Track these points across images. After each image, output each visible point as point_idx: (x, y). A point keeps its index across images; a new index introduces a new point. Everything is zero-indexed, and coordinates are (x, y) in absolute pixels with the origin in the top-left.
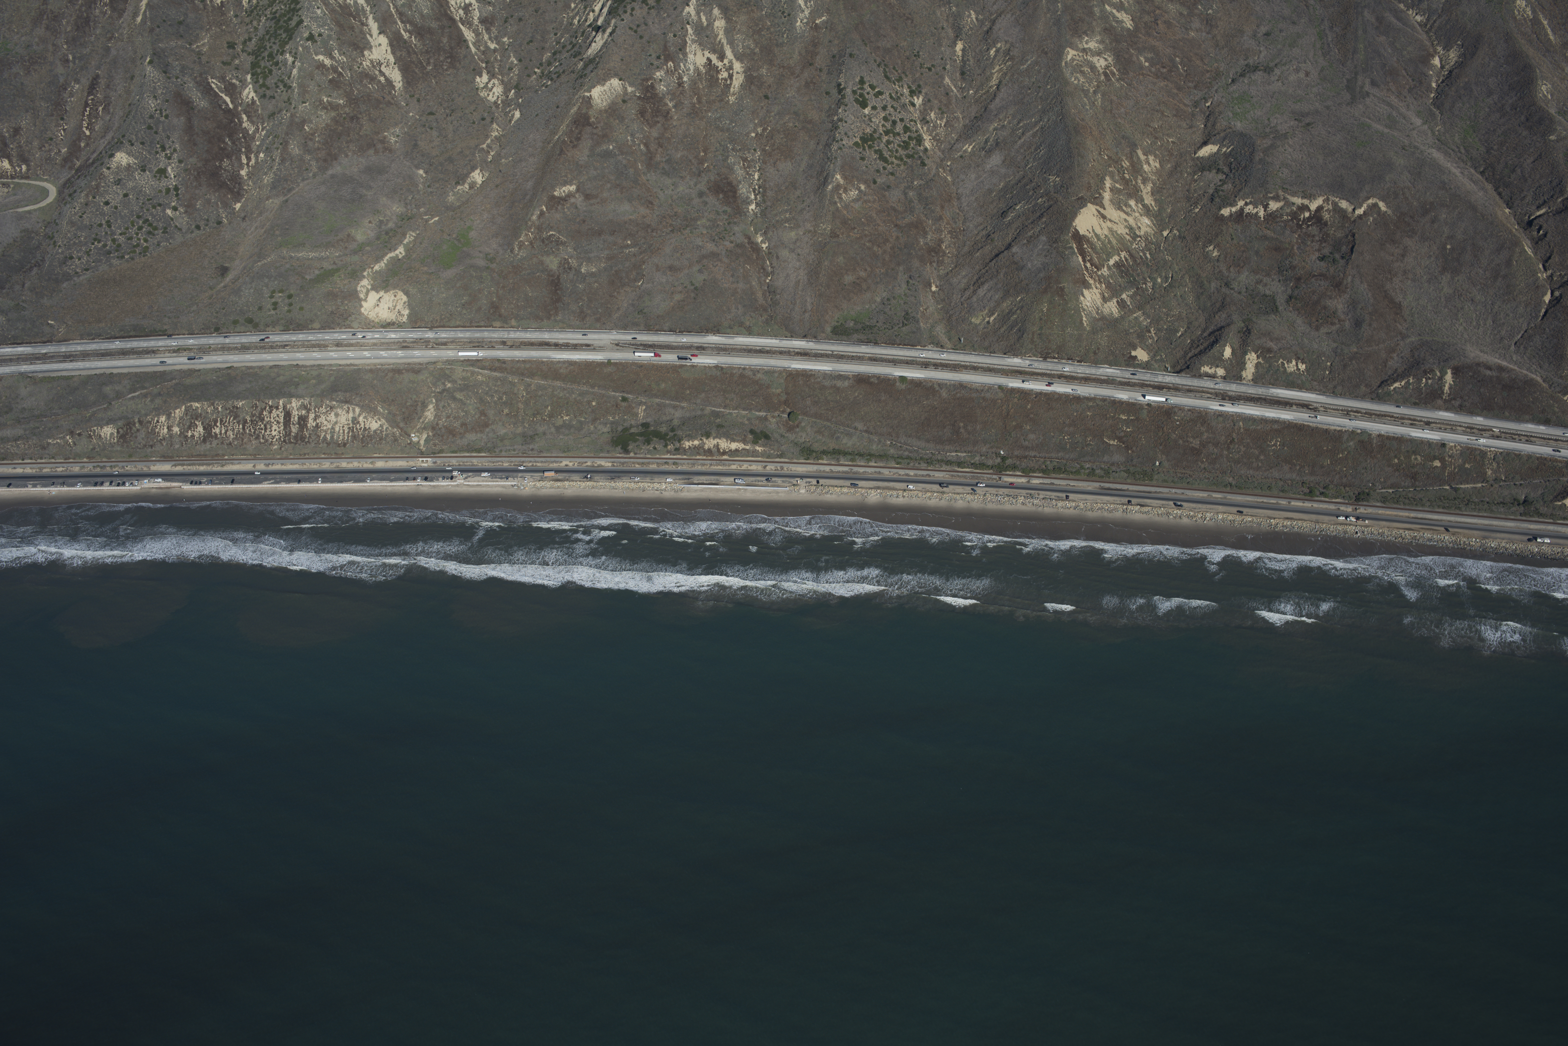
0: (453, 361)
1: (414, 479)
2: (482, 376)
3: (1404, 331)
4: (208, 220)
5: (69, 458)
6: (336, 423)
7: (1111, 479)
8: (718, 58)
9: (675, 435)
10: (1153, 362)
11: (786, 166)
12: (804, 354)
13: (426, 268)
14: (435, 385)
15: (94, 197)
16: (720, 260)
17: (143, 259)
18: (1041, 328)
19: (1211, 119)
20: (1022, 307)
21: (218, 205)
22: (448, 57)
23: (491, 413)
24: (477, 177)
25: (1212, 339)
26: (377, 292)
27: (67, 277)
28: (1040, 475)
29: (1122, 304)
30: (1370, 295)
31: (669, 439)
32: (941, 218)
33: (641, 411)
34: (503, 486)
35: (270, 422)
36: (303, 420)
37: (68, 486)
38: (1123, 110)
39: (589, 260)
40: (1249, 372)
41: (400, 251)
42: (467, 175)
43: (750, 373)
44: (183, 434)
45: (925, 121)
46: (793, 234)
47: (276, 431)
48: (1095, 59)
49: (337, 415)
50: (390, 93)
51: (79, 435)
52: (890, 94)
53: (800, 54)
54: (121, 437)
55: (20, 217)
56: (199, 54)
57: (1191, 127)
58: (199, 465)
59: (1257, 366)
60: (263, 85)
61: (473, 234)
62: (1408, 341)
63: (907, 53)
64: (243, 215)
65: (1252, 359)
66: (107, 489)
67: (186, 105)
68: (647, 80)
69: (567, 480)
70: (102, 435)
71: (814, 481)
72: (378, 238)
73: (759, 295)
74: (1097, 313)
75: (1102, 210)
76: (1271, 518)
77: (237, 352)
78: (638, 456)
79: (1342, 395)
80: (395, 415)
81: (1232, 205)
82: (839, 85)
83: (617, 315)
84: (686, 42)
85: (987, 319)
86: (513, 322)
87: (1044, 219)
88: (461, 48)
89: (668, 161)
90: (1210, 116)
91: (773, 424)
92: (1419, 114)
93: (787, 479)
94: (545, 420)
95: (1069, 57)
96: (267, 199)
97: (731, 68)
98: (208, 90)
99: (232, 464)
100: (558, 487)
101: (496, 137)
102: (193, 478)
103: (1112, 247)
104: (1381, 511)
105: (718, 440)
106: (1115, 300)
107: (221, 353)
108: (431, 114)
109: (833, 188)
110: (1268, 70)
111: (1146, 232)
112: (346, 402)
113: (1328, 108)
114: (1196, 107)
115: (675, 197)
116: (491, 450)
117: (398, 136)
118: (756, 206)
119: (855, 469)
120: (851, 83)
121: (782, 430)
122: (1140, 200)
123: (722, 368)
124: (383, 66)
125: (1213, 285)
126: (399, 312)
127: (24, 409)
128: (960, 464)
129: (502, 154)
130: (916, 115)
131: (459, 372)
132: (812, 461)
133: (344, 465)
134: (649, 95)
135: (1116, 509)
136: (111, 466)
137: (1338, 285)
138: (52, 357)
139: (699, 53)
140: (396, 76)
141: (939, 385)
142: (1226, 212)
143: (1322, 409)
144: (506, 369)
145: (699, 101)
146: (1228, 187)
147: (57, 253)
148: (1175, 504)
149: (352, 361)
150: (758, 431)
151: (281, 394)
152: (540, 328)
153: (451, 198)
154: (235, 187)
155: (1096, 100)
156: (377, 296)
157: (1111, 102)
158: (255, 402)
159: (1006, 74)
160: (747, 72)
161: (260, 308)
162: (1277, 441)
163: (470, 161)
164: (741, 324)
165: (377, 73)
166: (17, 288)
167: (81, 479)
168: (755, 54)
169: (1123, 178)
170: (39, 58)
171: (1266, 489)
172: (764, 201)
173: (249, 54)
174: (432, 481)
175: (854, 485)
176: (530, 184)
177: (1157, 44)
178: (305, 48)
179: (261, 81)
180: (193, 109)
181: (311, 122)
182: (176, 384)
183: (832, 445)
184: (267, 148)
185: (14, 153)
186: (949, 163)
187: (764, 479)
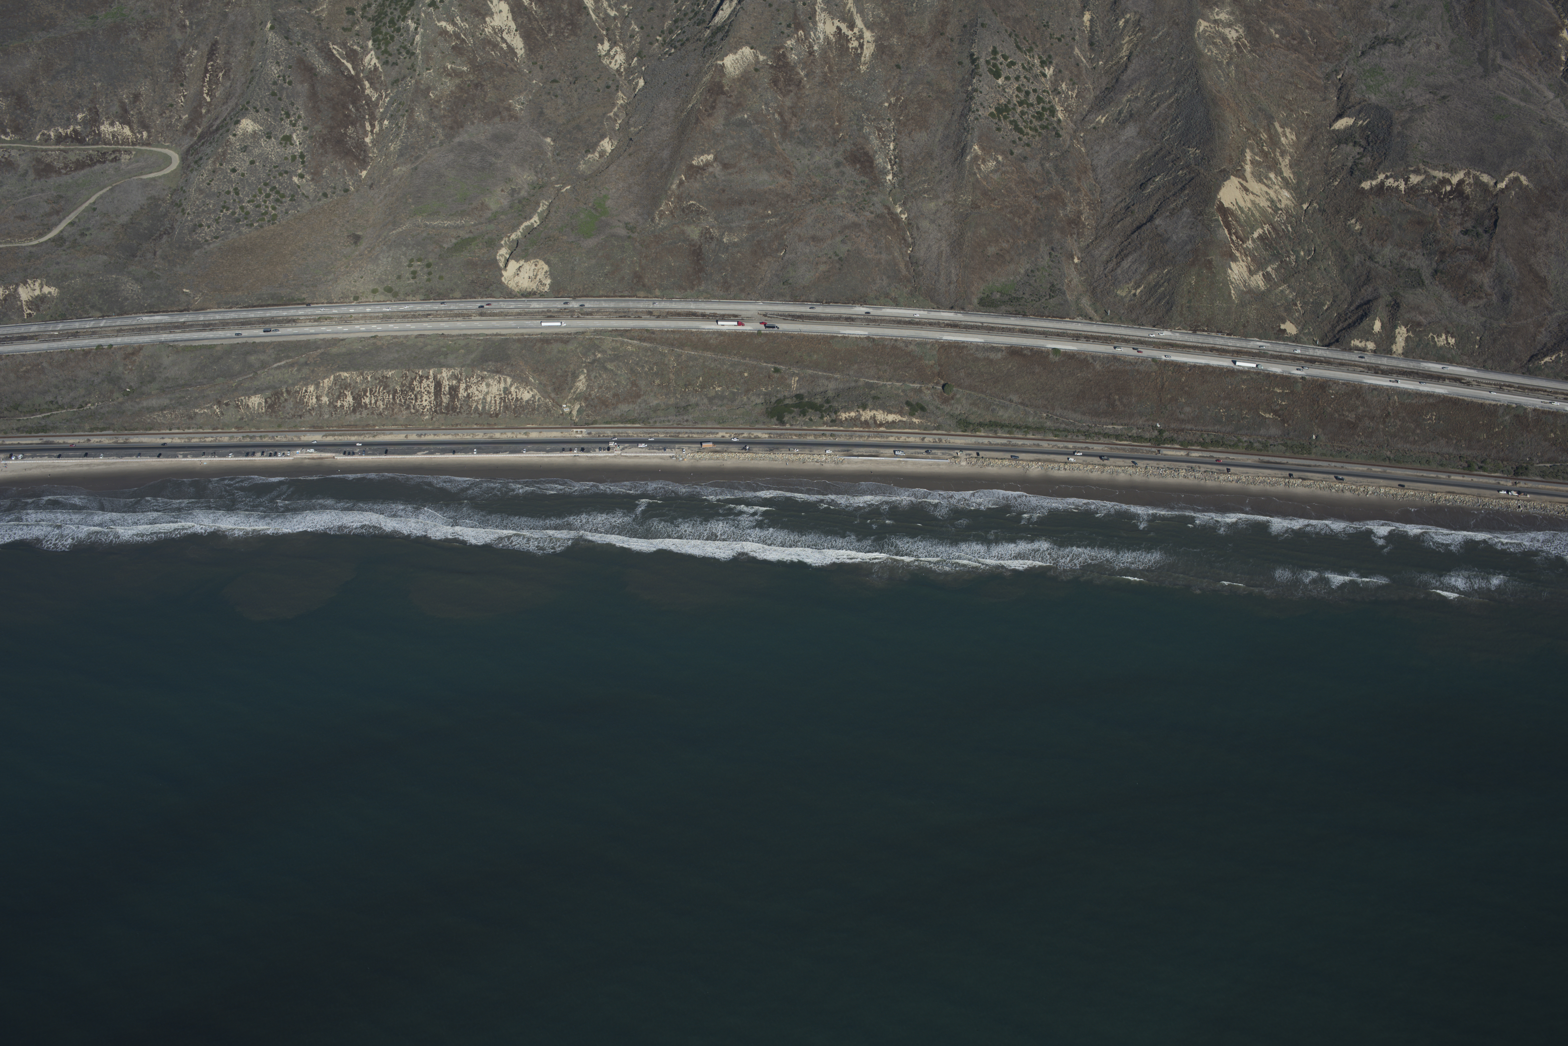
0: (601, 331)
1: (571, 450)
2: (632, 345)
3: (1551, 306)
4: (335, 188)
5: (217, 428)
6: (487, 393)
7: (1270, 453)
8: (847, 27)
9: (831, 406)
10: (1301, 336)
11: (922, 137)
12: (954, 326)
13: (565, 238)
14: (585, 355)
15: (221, 165)
16: (862, 231)
17: (272, 227)
18: (1190, 301)
19: (1345, 92)
20: (1170, 280)
21: (344, 173)
22: (568, 24)
23: (642, 383)
24: (607, 145)
25: (1361, 312)
26: (517, 261)
27: (197, 245)
28: (1198, 448)
29: (1267, 277)
30: (1516, 269)
31: (825, 411)
32: (1079, 190)
33: (794, 382)
34: (661, 458)
35: (420, 392)
36: (454, 390)
37: (220, 456)
38: (1257, 82)
39: (731, 230)
40: (1399, 345)
41: (535, 220)
42: (597, 144)
43: (902, 345)
44: (331, 404)
45: (1056, 91)
46: (932, 205)
47: (427, 401)
48: (1227, 31)
49: (488, 385)
50: (512, 60)
51: (227, 404)
52: (1023, 64)
53: (930, 23)
54: (269, 407)
55: (146, 184)
56: (319, 19)
57: (1324, 100)
58: (350, 435)
59: (1407, 339)
60: (386, 52)
61: (609, 203)
62: (1555, 315)
63: (1037, 24)
64: (370, 183)
65: (1402, 332)
66: (259, 459)
67: (309, 71)
68: (779, 48)
69: (726, 451)
70: (250, 404)
71: (974, 454)
72: (511, 207)
73: (902, 266)
74: (1245, 286)
75: (1244, 183)
76: (1433, 492)
77: (379, 321)
78: (794, 427)
79: (1492, 369)
80: (545, 385)
81: (1372, 178)
82: (972, 55)
83: (761, 285)
84: (816, 11)
85: (1133, 292)
86: (657, 292)
87: (1186, 192)
88: (581, 15)
89: (803, 131)
90: (1342, 88)
91: (927, 396)
92: (1550, 87)
93: (947, 451)
94: (697, 391)
95: (1201, 28)
96: (395, 167)
97: (861, 37)
98: (329, 57)
99: (384, 434)
100: (718, 459)
101: (621, 105)
102: (347, 448)
103: (1256, 220)
104: (1541, 486)
105: (875, 412)
106: (1261, 273)
107: (363, 322)
108: (555, 81)
109: (971, 158)
110: (1398, 42)
111: (1286, 205)
112: (498, 372)
113: (1461, 81)
114: (1328, 79)
115: (812, 167)
116: (645, 420)
117: (523, 104)
118: (893, 177)
119: (1014, 441)
120: (984, 54)
121: (937, 402)
122: (1279, 173)
123: (874, 339)
124: (504, 33)
125: (1357, 258)
126: (540, 281)
127: (167, 378)
128: (1118, 437)
129: (631, 122)
130: (1048, 86)
131: (608, 343)
132: (969, 434)
133: (498, 435)
134: (781, 63)
135: (1277, 483)
136: (261, 437)
137: (1483, 259)
138: (192, 326)
139: (829, 22)
140: (518, 43)
141: (1093, 357)
142: (1366, 185)
143: (1474, 383)
144: (655, 339)
145: (831, 71)
146: (1367, 160)
147: (186, 221)
148: (1336, 478)
149: (498, 331)
150: (914, 403)
151: (430, 364)
152: (685, 298)
153: (582, 167)
154: (360, 154)
155: (1230, 72)
156: (517, 265)
157: (1245, 74)
158: (405, 372)
159: (1137, 45)
160: (878, 41)
161: (399, 277)
162: (1432, 415)
163: (599, 129)
164: (887, 295)
165: (499, 39)
166: (149, 255)
167: (232, 450)
168: (885, 23)
169: (1262, 151)
170: (156, 23)
171: (1425, 463)
172: (901, 171)
173: (369, 20)
174: (588, 452)
175: (1014, 458)
176: (666, 154)
177: (1286, 15)
178: (428, 14)
179: (383, 48)
180: (315, 75)
181: (436, 89)
182: (322, 354)
183: (988, 417)
184: (392, 115)
185: (134, 119)
186: (1082, 135)
187: (923, 451)
